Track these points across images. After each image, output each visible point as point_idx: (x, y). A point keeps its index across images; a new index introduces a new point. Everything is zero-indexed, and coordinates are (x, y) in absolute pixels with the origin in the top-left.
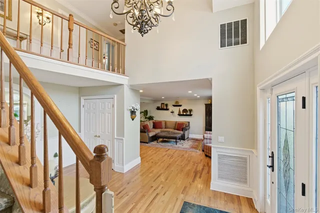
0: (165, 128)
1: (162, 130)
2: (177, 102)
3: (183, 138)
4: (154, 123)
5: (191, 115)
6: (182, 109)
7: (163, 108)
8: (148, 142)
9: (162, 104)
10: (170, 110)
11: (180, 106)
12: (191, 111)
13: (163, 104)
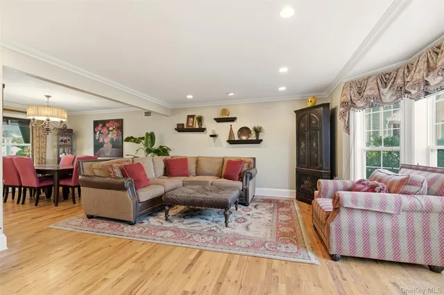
0: (197, 174)
1: (187, 179)
2: (224, 111)
3: (243, 200)
4: (167, 163)
5: (258, 141)
6: (236, 126)
7: (192, 126)
8: (132, 220)
9: (189, 117)
10: (209, 132)
11: (233, 120)
12: (257, 131)
13: (193, 116)
